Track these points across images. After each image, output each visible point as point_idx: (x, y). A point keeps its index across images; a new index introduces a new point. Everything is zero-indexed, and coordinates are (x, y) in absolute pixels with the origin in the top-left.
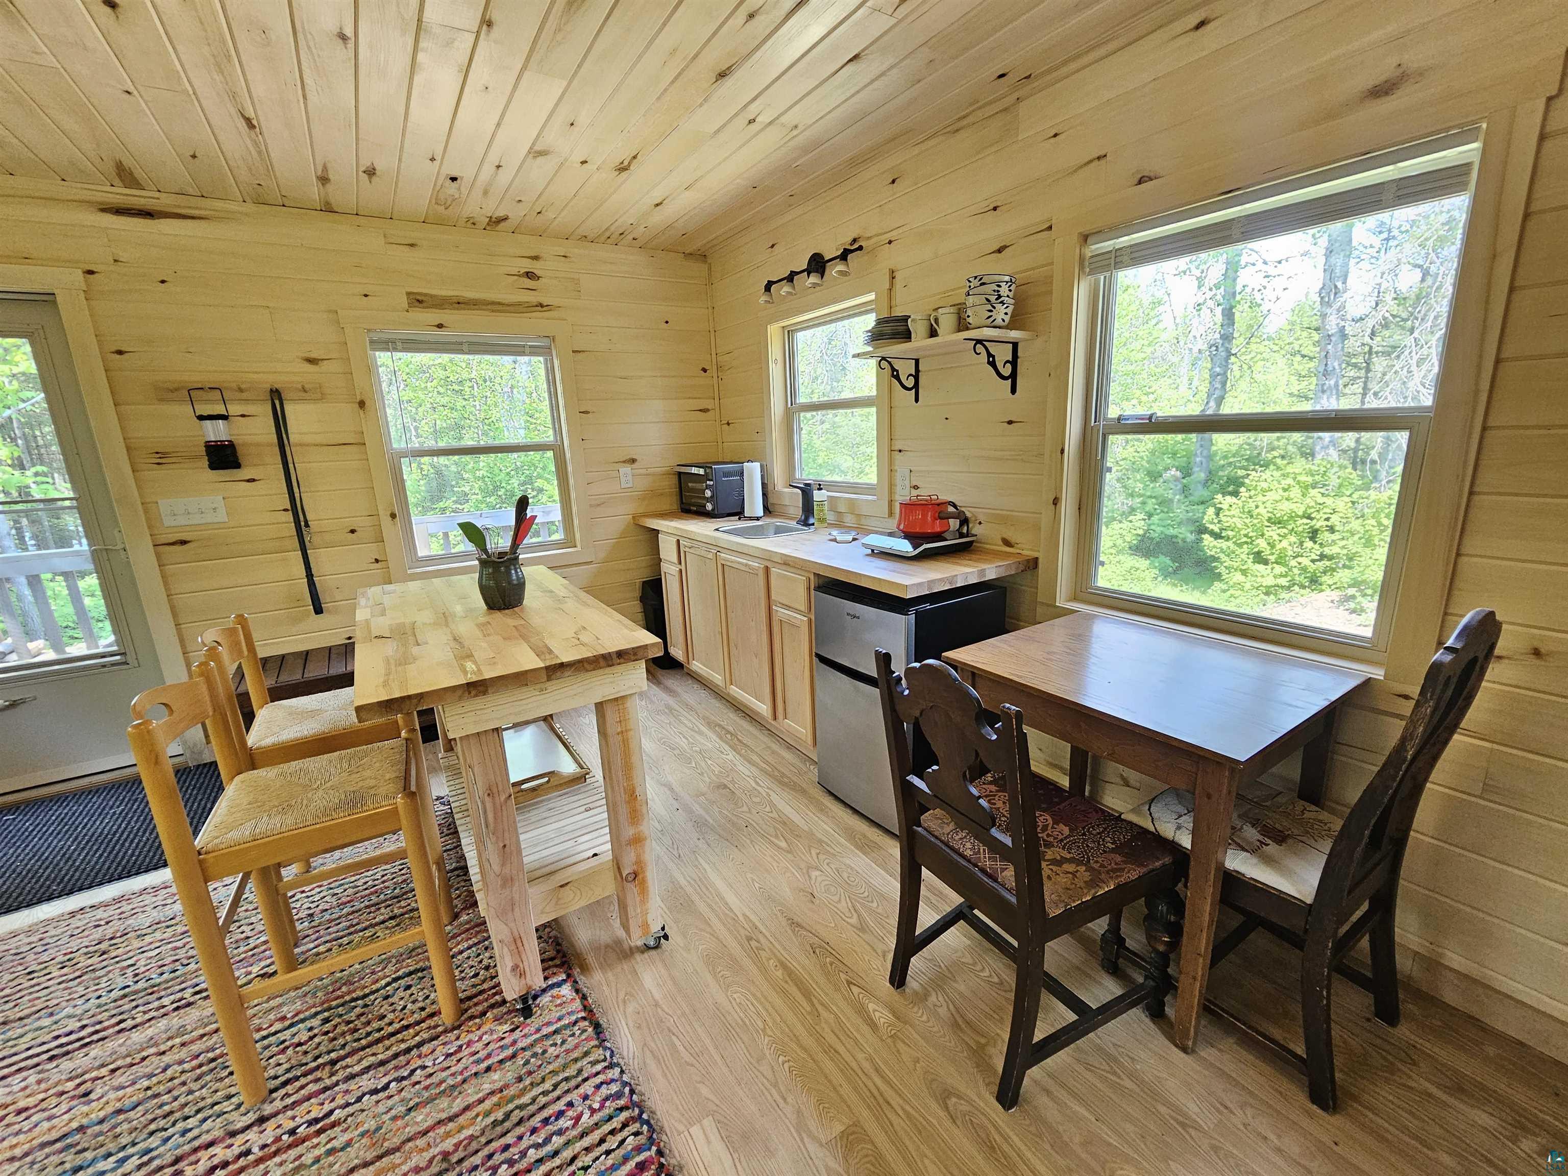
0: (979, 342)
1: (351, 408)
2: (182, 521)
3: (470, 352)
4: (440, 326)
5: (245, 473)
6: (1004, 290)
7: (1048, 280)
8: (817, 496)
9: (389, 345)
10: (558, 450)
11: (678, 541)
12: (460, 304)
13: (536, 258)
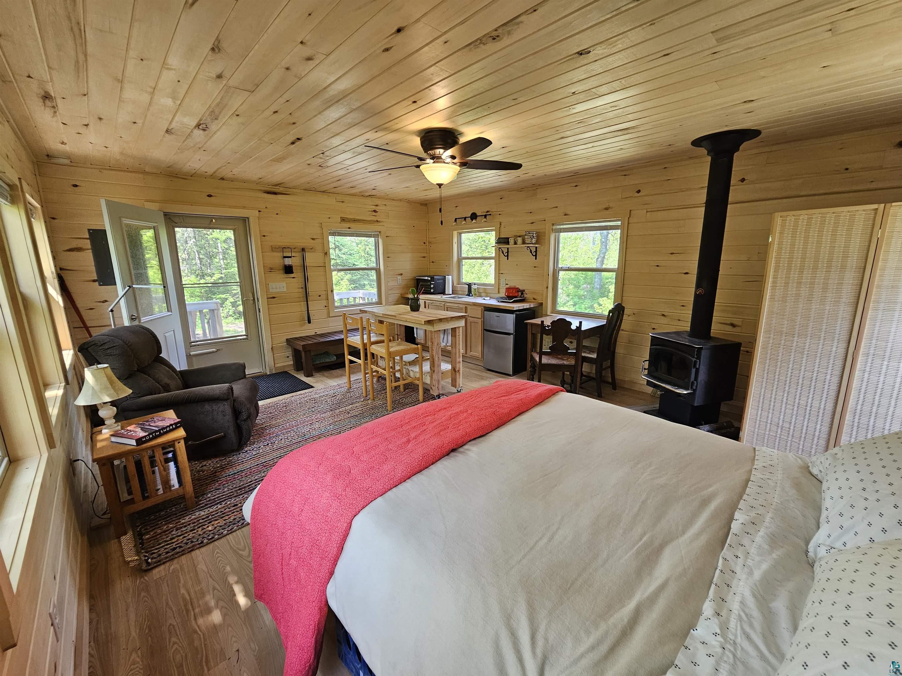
0: (528, 247)
1: (322, 255)
2: (275, 290)
3: (356, 236)
4: (349, 228)
5: (292, 275)
6: (534, 235)
7: (545, 233)
8: (473, 287)
9: (334, 234)
10: (377, 270)
11: (425, 302)
12: (355, 221)
13: (377, 206)
